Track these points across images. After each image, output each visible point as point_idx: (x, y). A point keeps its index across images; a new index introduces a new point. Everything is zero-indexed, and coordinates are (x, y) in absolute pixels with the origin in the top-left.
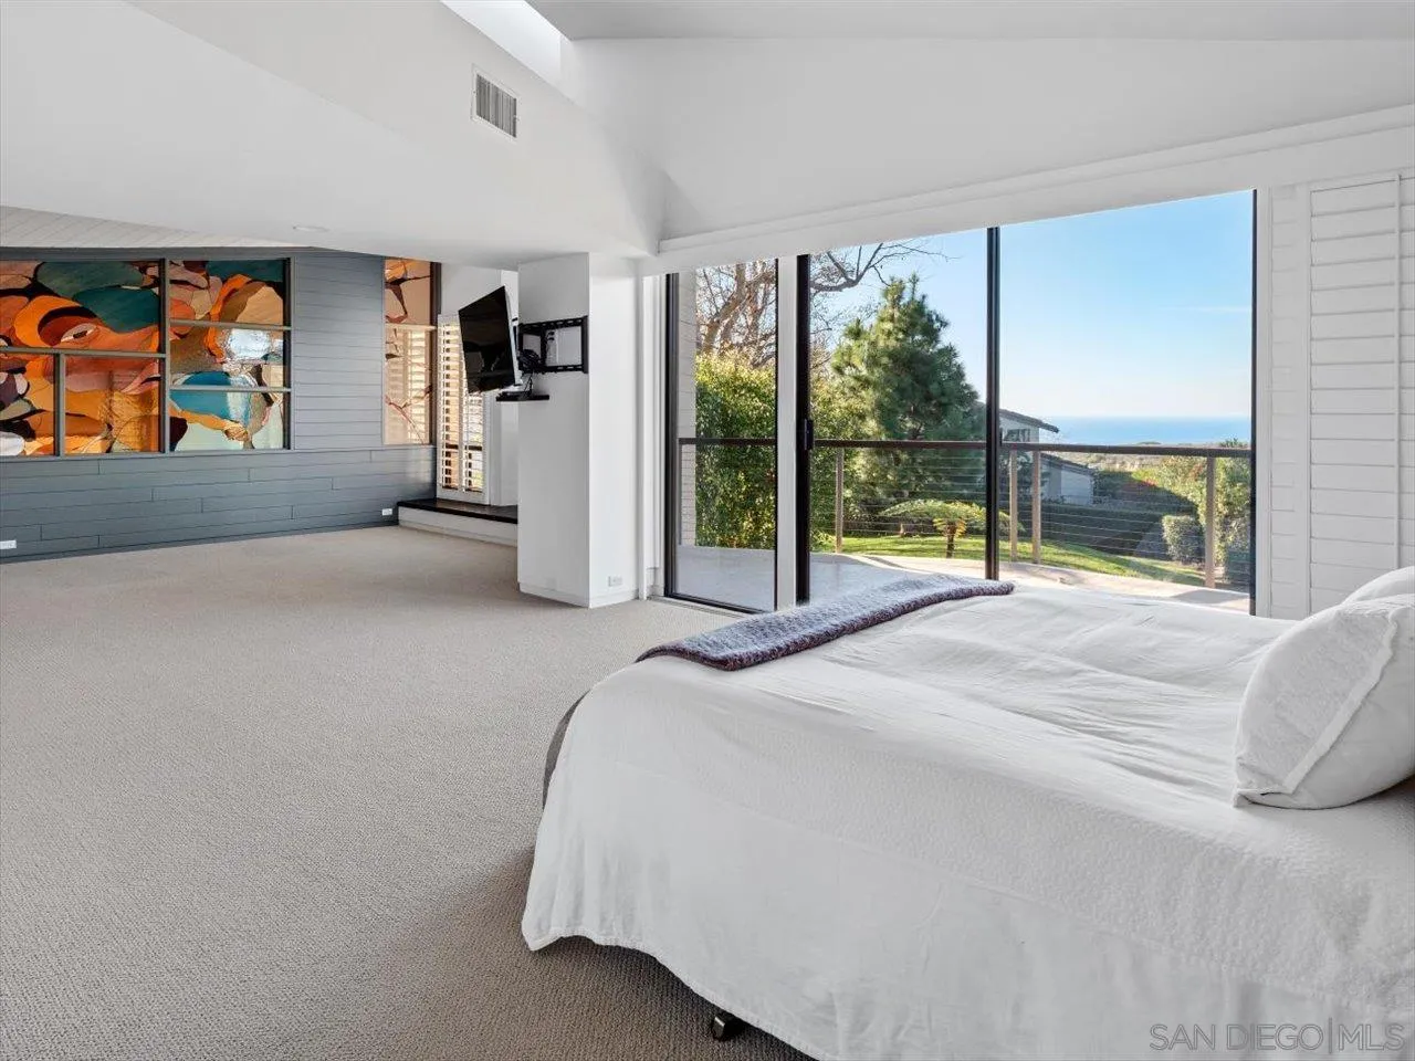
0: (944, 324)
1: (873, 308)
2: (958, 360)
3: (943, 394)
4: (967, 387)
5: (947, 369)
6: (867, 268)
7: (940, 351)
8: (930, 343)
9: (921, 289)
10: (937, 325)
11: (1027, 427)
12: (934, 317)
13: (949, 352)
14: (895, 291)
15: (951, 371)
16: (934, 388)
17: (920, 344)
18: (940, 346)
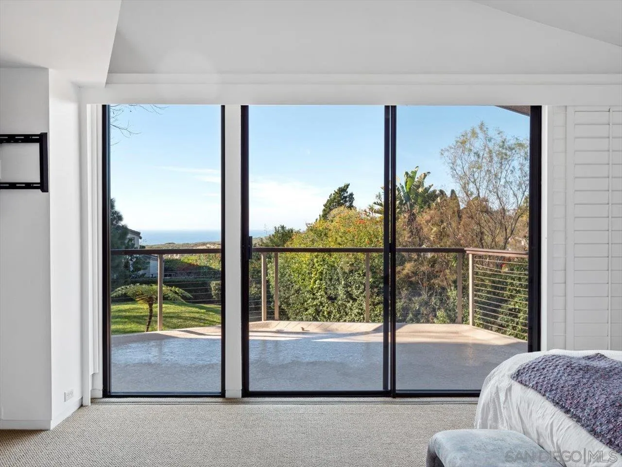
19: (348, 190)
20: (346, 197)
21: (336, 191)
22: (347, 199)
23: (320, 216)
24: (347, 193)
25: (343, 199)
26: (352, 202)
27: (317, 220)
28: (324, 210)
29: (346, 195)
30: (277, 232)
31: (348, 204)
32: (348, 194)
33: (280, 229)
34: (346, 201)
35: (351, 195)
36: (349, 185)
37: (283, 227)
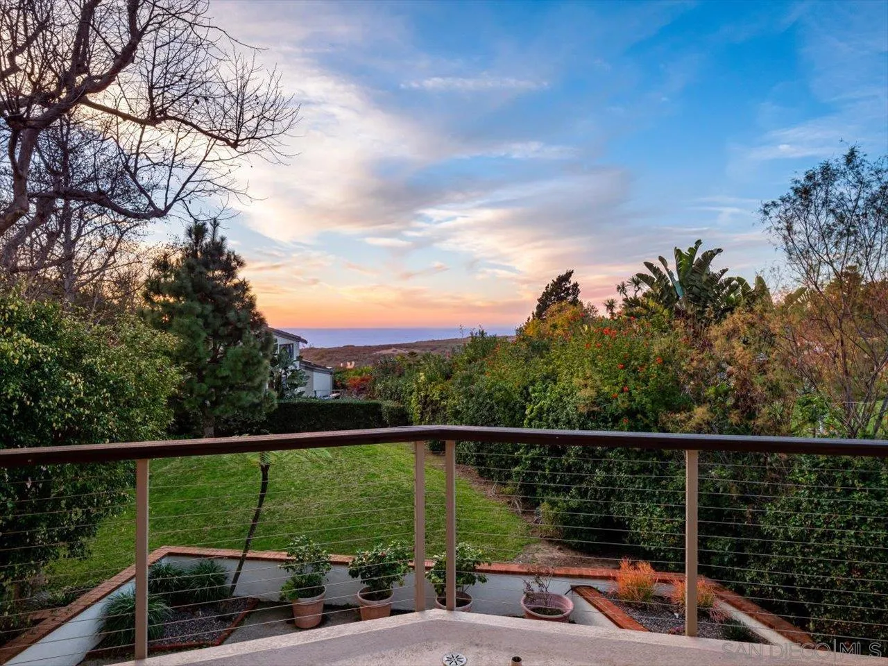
0: (241, 264)
1: (179, 247)
2: (251, 293)
3: (239, 320)
4: (257, 314)
5: (242, 300)
6: (175, 200)
7: (236, 286)
8: (227, 279)
9: (221, 232)
10: (234, 264)
11: (292, 342)
12: (232, 257)
13: (243, 287)
14: (197, 231)
15: (243, 302)
16: (231, 315)
17: (220, 278)
18: (236, 281)
19: (571, 279)
20: (568, 289)
21: (555, 280)
22: (570, 291)
23: (533, 314)
24: (570, 283)
25: (564, 291)
26: (577, 296)
27: (529, 319)
28: (538, 307)
29: (568, 286)
30: (474, 338)
31: (570, 298)
32: (572, 284)
33: (478, 335)
34: (568, 294)
35: (576, 285)
36: (572, 272)
37: (482, 333)
